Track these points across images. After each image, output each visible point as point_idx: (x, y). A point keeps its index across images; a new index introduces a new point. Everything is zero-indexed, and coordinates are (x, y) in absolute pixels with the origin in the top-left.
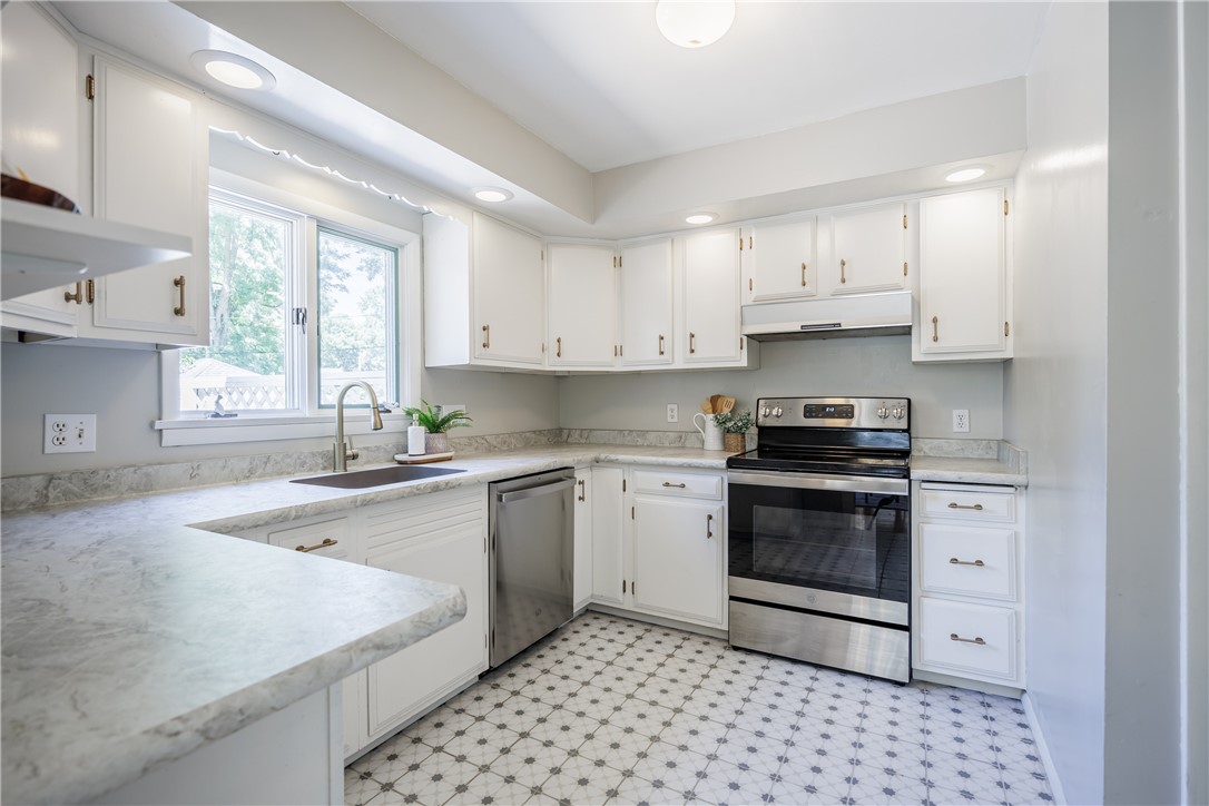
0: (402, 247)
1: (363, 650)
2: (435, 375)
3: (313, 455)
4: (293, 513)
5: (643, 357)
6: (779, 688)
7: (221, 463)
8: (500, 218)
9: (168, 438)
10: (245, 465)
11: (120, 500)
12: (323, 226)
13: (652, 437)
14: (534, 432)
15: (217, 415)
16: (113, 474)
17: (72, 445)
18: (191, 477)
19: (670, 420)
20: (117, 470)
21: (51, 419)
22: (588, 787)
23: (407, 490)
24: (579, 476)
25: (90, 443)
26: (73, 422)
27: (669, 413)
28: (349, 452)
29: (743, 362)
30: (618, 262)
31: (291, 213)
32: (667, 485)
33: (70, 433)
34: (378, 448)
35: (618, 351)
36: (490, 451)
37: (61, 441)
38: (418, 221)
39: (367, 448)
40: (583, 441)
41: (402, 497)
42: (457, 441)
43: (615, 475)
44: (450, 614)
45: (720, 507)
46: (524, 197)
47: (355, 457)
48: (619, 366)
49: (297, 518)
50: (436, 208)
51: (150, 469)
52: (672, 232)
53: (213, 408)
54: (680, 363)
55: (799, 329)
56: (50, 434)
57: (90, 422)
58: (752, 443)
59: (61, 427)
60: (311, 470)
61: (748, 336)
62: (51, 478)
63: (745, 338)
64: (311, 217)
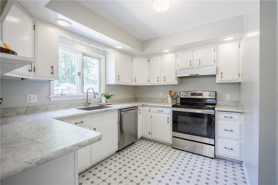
0: (101, 59)
1: (76, 146)
2: (108, 86)
3: (82, 103)
4: (74, 116)
5: (154, 82)
6: (183, 158)
7: (62, 105)
8: (122, 52)
9: (52, 99)
10: (67, 105)
11: (41, 112)
12: (84, 55)
13: (156, 100)
14: (130, 99)
15: (61, 95)
16: (40, 107)
17: (32, 101)
18: (56, 108)
19: (160, 96)
20: (41, 106)
21: (28, 96)
22: (137, 178)
23: (99, 111)
24: (139, 108)
25: (36, 101)
26: (32, 96)
27: (160, 95)
28: (89, 103)
29: (177, 83)
30: (149, 61)
31: (77, 52)
32: (159, 111)
33: (32, 98)
34: (96, 102)
35: (149, 81)
36: (120, 103)
37: (30, 100)
38: (105, 53)
39: (93, 102)
40: (141, 101)
41: (98, 113)
42: (113, 100)
43: (147, 109)
44: (97, 139)
45: (170, 116)
46: (127, 47)
47: (90, 104)
48: (149, 84)
49: (75, 117)
50: (108, 50)
51: (48, 106)
52: (160, 54)
53: (61, 93)
54: (162, 83)
55: (189, 75)
56: (28, 98)
57: (36, 96)
58: (179, 101)
59: (30, 97)
60: (81, 106)
61: (178, 77)
62: (28, 108)
63: (177, 78)
64: (81, 53)
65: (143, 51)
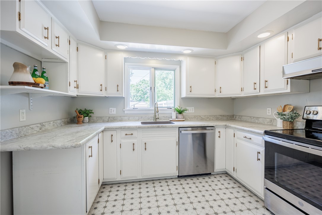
0: (176, 69)
2: (184, 99)
3: (151, 117)
5: (249, 91)
7: (133, 117)
9: (126, 112)
10: (137, 118)
11: (118, 121)
12: (155, 69)
13: (261, 120)
14: (221, 116)
15: (134, 109)
16: (117, 117)
17: (112, 113)
18: (128, 119)
19: (268, 114)
20: (118, 117)
21: (110, 109)
25: (115, 113)
26: (112, 109)
27: (268, 111)
28: (157, 117)
29: (289, 90)
30: (242, 59)
31: (149, 68)
32: (246, 137)
33: (112, 111)
34: (167, 117)
35: (242, 90)
36: (202, 120)
37: (111, 112)
39: (164, 117)
40: (239, 119)
42: (190, 116)
47: (158, 118)
48: (243, 95)
51: (122, 117)
53: (133, 107)
54: (263, 92)
55: (311, 73)
56: (110, 111)
57: (115, 109)
59: (111, 110)
60: (150, 120)
62: (109, 117)
63: (289, 80)
64: (153, 68)
65: (226, 47)
